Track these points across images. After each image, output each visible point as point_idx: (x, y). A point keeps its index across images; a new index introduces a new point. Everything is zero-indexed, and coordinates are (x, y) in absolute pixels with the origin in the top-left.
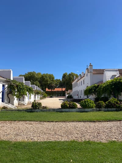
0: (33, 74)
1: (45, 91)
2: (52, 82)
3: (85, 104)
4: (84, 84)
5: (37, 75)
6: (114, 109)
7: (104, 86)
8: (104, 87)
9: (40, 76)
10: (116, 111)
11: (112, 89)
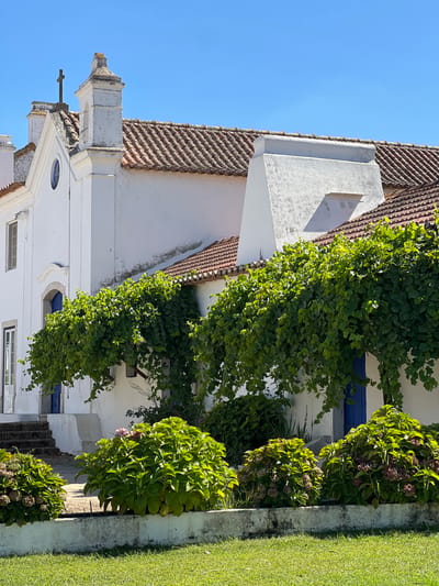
3: (152, 468)
6: (398, 507)
7: (278, 291)
8: (277, 308)
10: (415, 527)
11: (359, 327)
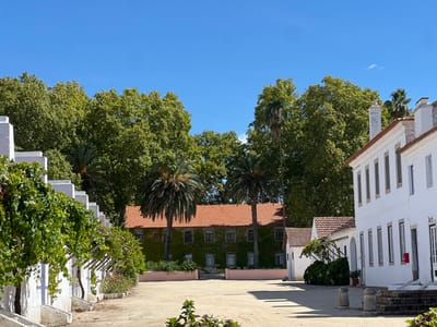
0: (22, 98)
1: (119, 221)
2: (171, 153)
4: (430, 183)
5: (52, 98)
9: (76, 112)
